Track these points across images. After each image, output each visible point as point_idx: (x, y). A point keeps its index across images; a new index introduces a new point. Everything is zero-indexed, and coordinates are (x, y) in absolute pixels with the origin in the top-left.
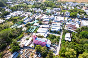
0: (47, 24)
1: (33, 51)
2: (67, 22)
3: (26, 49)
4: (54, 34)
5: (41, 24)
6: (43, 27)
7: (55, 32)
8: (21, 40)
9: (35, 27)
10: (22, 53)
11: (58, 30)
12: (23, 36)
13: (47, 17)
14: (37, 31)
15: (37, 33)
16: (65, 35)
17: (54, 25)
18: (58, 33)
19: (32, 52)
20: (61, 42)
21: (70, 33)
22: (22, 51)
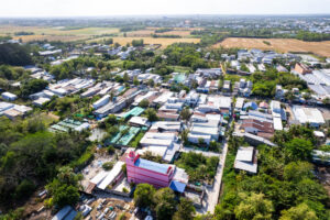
0: (173, 120)
1: (127, 206)
2: (242, 112)
3: (100, 200)
4: (198, 152)
5: (153, 119)
6: (160, 130)
7: (202, 145)
8: (86, 170)
9: (132, 129)
10: (88, 213)
11: (212, 137)
12: (92, 158)
13: (174, 96)
14: (141, 142)
15: (140, 146)
16: (235, 154)
17: (197, 121)
18: (213, 148)
19: (121, 209)
20: (224, 176)
21: (252, 148)
22: (89, 204)
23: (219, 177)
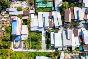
23: (31, 50)
